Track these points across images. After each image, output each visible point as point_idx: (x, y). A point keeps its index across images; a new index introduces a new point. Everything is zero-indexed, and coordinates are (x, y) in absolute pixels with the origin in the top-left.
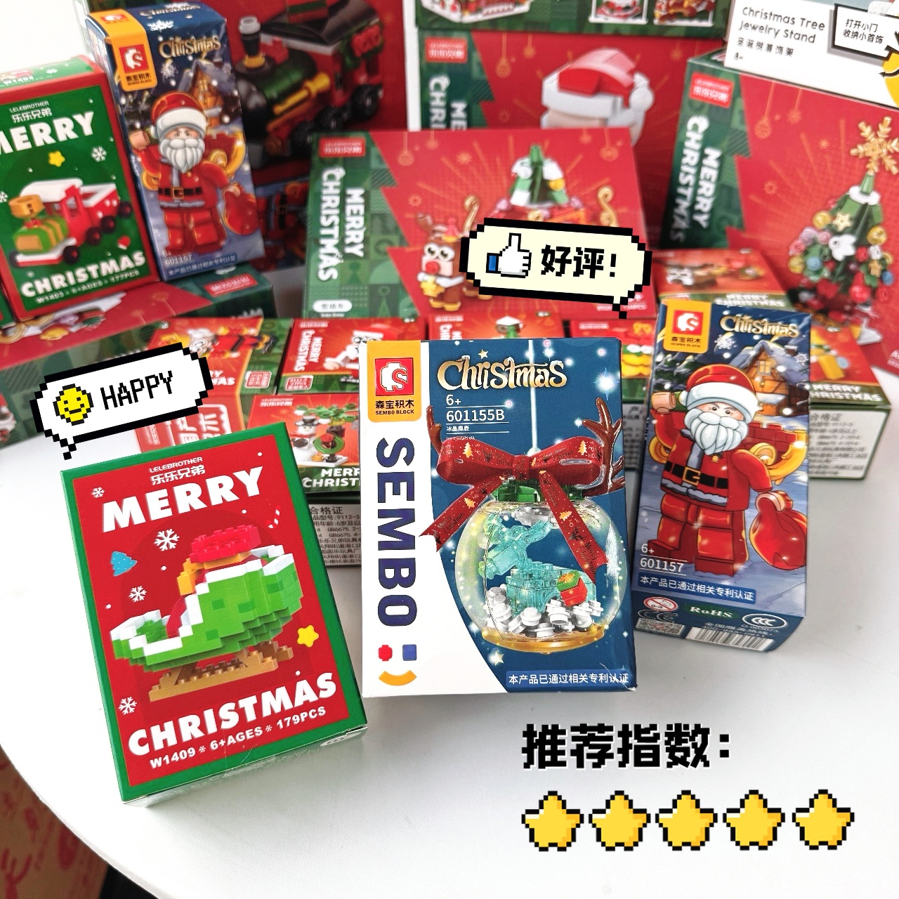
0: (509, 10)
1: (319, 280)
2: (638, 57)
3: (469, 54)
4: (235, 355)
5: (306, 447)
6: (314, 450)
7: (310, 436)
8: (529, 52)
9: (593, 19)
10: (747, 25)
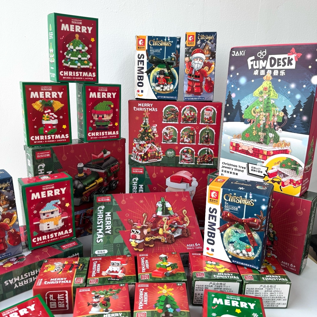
0: (156, 160)
1: (97, 243)
2: (193, 172)
3: (144, 172)
4: (71, 271)
5: (97, 307)
6: (100, 307)
7: (98, 302)
8: (162, 171)
9: (179, 163)
10: (224, 167)
